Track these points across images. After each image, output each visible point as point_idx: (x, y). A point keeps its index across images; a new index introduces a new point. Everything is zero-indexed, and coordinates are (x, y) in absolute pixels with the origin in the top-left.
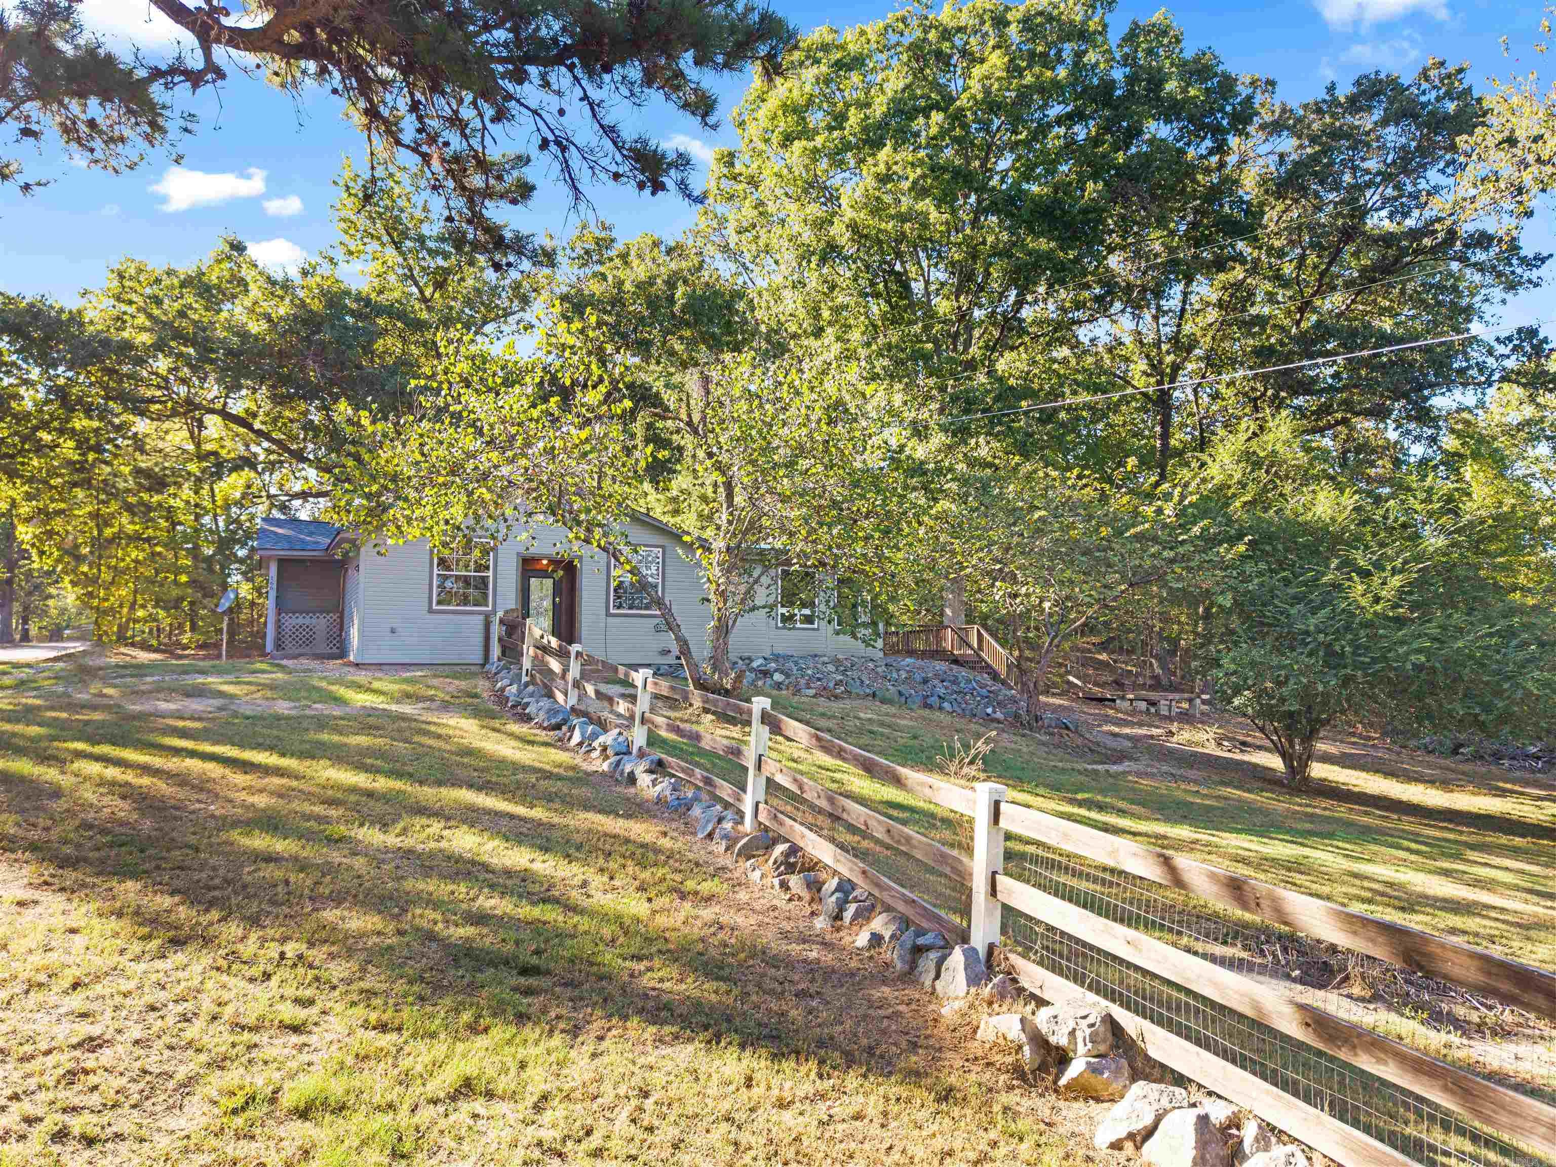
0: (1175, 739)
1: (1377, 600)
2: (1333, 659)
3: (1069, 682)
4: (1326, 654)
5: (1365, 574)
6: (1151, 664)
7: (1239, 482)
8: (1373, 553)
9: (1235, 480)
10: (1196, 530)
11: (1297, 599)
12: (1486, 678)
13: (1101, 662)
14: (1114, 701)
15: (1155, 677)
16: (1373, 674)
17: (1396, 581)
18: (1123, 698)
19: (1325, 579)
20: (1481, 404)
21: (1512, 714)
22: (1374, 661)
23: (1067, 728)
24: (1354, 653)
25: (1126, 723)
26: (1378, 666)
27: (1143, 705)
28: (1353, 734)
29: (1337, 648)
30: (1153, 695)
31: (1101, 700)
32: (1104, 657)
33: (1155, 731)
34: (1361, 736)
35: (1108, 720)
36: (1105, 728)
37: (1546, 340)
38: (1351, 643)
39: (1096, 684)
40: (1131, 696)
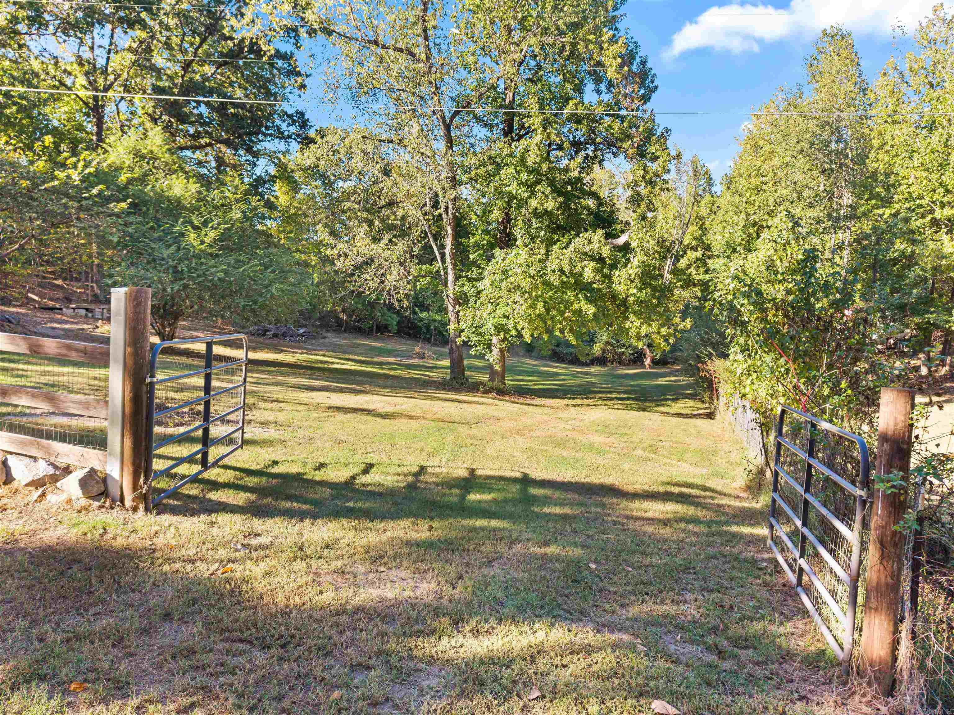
0: (99, 330)
1: (202, 242)
2: (177, 274)
3: (28, 298)
4: (174, 272)
5: (195, 228)
6: (92, 287)
7: (129, 166)
8: (202, 217)
9: (127, 165)
10: (95, 191)
11: (160, 239)
12: (255, 287)
13: (58, 286)
14: (61, 309)
15: (95, 295)
16: (198, 283)
17: (212, 234)
18: (68, 308)
19: (175, 230)
20: (288, 151)
21: (266, 305)
22: (199, 276)
23: (10, 321)
24: (189, 271)
25: (66, 322)
26: (200, 279)
27: (83, 312)
28: (215, 327)
29: (180, 269)
30: (92, 306)
31: (52, 309)
32: (59, 282)
33: (85, 326)
34: (219, 328)
35: (52, 320)
36: (49, 325)
37: (308, 120)
38: (188, 266)
39: (51, 299)
40: (74, 306)
